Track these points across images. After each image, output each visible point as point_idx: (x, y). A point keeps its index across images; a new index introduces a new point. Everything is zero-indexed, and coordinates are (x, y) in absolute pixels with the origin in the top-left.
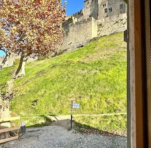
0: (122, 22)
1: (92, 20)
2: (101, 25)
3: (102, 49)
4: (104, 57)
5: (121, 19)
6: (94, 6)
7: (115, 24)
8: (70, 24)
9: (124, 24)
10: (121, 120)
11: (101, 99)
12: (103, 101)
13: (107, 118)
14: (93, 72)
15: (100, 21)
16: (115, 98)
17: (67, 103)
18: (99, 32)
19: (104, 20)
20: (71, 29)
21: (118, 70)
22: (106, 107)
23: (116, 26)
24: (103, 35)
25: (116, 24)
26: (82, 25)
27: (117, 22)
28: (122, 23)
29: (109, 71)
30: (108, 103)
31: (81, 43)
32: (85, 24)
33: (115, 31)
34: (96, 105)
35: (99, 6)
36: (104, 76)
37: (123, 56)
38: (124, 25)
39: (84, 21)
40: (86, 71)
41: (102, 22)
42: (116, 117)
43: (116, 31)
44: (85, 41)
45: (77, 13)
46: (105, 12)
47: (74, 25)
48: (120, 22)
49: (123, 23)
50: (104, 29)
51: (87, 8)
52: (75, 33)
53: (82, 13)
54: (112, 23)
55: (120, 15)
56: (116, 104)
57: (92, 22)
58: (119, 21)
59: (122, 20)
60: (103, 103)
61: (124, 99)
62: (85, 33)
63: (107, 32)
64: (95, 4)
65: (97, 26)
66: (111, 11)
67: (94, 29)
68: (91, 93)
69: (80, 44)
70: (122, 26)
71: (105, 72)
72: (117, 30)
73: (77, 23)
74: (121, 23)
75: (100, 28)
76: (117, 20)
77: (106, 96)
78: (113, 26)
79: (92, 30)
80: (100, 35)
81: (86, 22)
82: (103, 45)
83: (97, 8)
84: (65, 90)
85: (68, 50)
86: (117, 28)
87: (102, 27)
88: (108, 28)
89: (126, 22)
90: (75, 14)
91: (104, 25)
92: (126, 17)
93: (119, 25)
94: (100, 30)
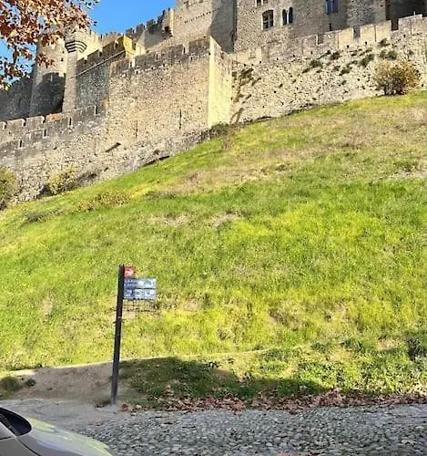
0: (335, 63)
1: (212, 49)
2: (246, 74)
3: (251, 154)
4: (262, 175)
5: (332, 52)
7: (306, 71)
8: (114, 64)
9: (343, 72)
10: (342, 362)
11: (250, 306)
12: (262, 314)
13: (280, 359)
14: (216, 221)
15: (242, 58)
16: (313, 301)
17: (97, 332)
18: (238, 106)
19: (259, 53)
20: (117, 85)
21: (322, 211)
22: (272, 334)
23: (309, 79)
24: (255, 118)
25: (311, 73)
26: (167, 71)
27: (314, 64)
28: (336, 69)
29: (286, 214)
30: (283, 320)
31: (161, 146)
32: (177, 66)
33: (305, 99)
34: (228, 330)
36: (264, 232)
37: (341, 170)
38: (345, 75)
39: (176, 55)
40: (183, 219)
41: (252, 61)
42: (318, 354)
43: (312, 101)
44: (179, 139)
45: (145, 24)
46: (266, 26)
47: (132, 70)
48: (328, 64)
49: (341, 69)
50: (260, 91)
51: (188, 6)
52: (133, 105)
53: (167, 29)
54: (296, 67)
55: (328, 36)
56: (319, 322)
57: (212, 56)
58: (324, 60)
59: (336, 56)
60: (259, 321)
61: (351, 303)
62: (181, 103)
63: (272, 104)
65: (230, 77)
66: (291, 22)
67: (219, 88)
68: (207, 290)
69: (157, 152)
70: (337, 78)
71: (267, 218)
72: (316, 96)
73: (144, 62)
74: (331, 67)
75: (242, 87)
76: (315, 57)
77: (275, 295)
78: (299, 79)
79: (211, 90)
80: (244, 116)
81: (185, 59)
82: (258, 143)
83: (231, 10)
84: (87, 286)
85: (103, 175)
86: (315, 89)
87: (253, 85)
88: (276, 89)
89: (353, 63)
90: (135, 29)
91: (261, 75)
92: (353, 46)
93: (325, 74)
94: (242, 96)
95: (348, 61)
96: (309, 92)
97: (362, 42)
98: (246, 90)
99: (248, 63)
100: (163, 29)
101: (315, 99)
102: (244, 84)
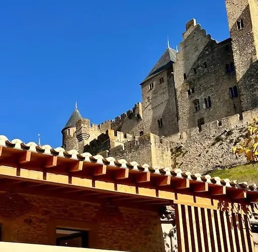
0: (230, 137)
2: (179, 149)
5: (228, 131)
6: (167, 93)
7: (213, 144)
9: (236, 143)
23: (216, 150)
25: (217, 145)
27: (218, 139)
28: (231, 141)
32: (134, 153)
33: (215, 162)
35: (178, 93)
39: (132, 146)
41: (181, 140)
46: (196, 109)
48: (226, 139)
49: (234, 141)
50: (188, 159)
54: (207, 142)
55: (224, 120)
58: (223, 136)
59: (230, 133)
63: (196, 167)
64: (169, 89)
65: (170, 153)
66: (210, 105)
72: (221, 160)
73: (114, 152)
74: (228, 141)
75: (177, 158)
76: (218, 135)
78: (210, 150)
83: (174, 100)
86: (220, 155)
87: (183, 155)
88: (197, 158)
89: (241, 136)
90: (120, 116)
91: (187, 149)
92: (240, 125)
93: (225, 145)
94: (177, 164)
95: (238, 136)
96: (217, 158)
97: (245, 123)
98: (180, 160)
99: (179, 142)
100: (136, 116)
101: (221, 162)
102: (178, 156)
